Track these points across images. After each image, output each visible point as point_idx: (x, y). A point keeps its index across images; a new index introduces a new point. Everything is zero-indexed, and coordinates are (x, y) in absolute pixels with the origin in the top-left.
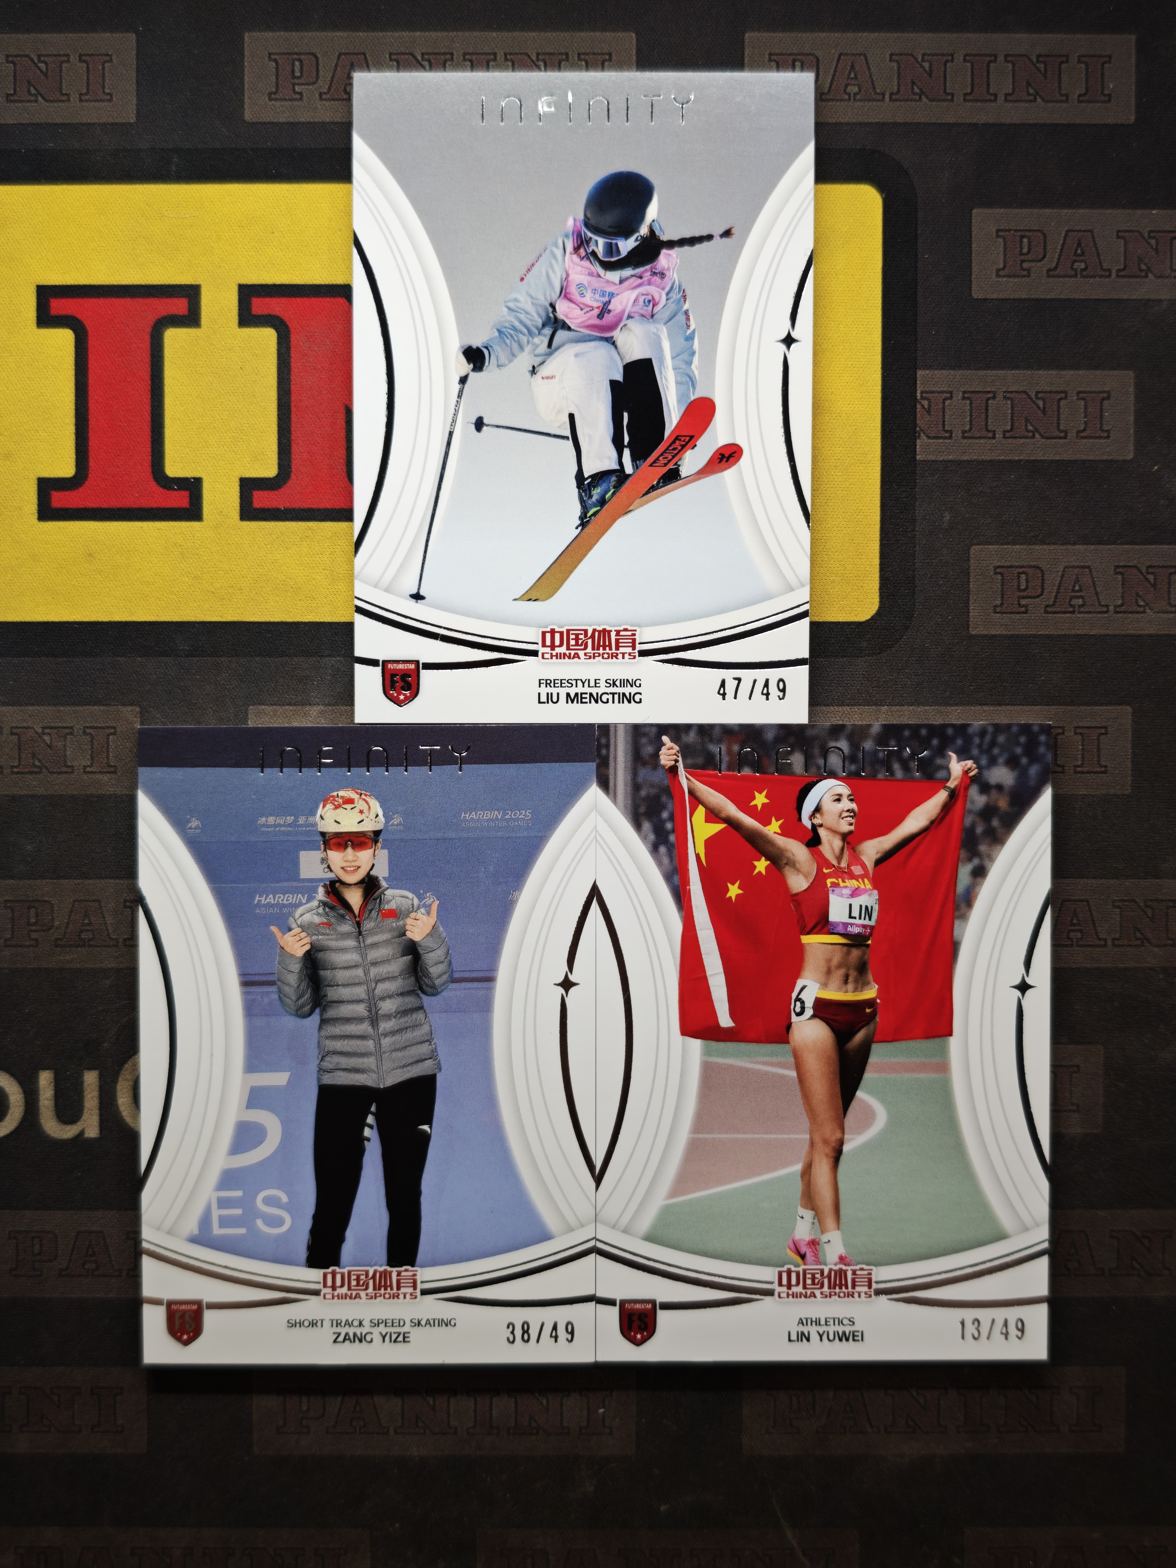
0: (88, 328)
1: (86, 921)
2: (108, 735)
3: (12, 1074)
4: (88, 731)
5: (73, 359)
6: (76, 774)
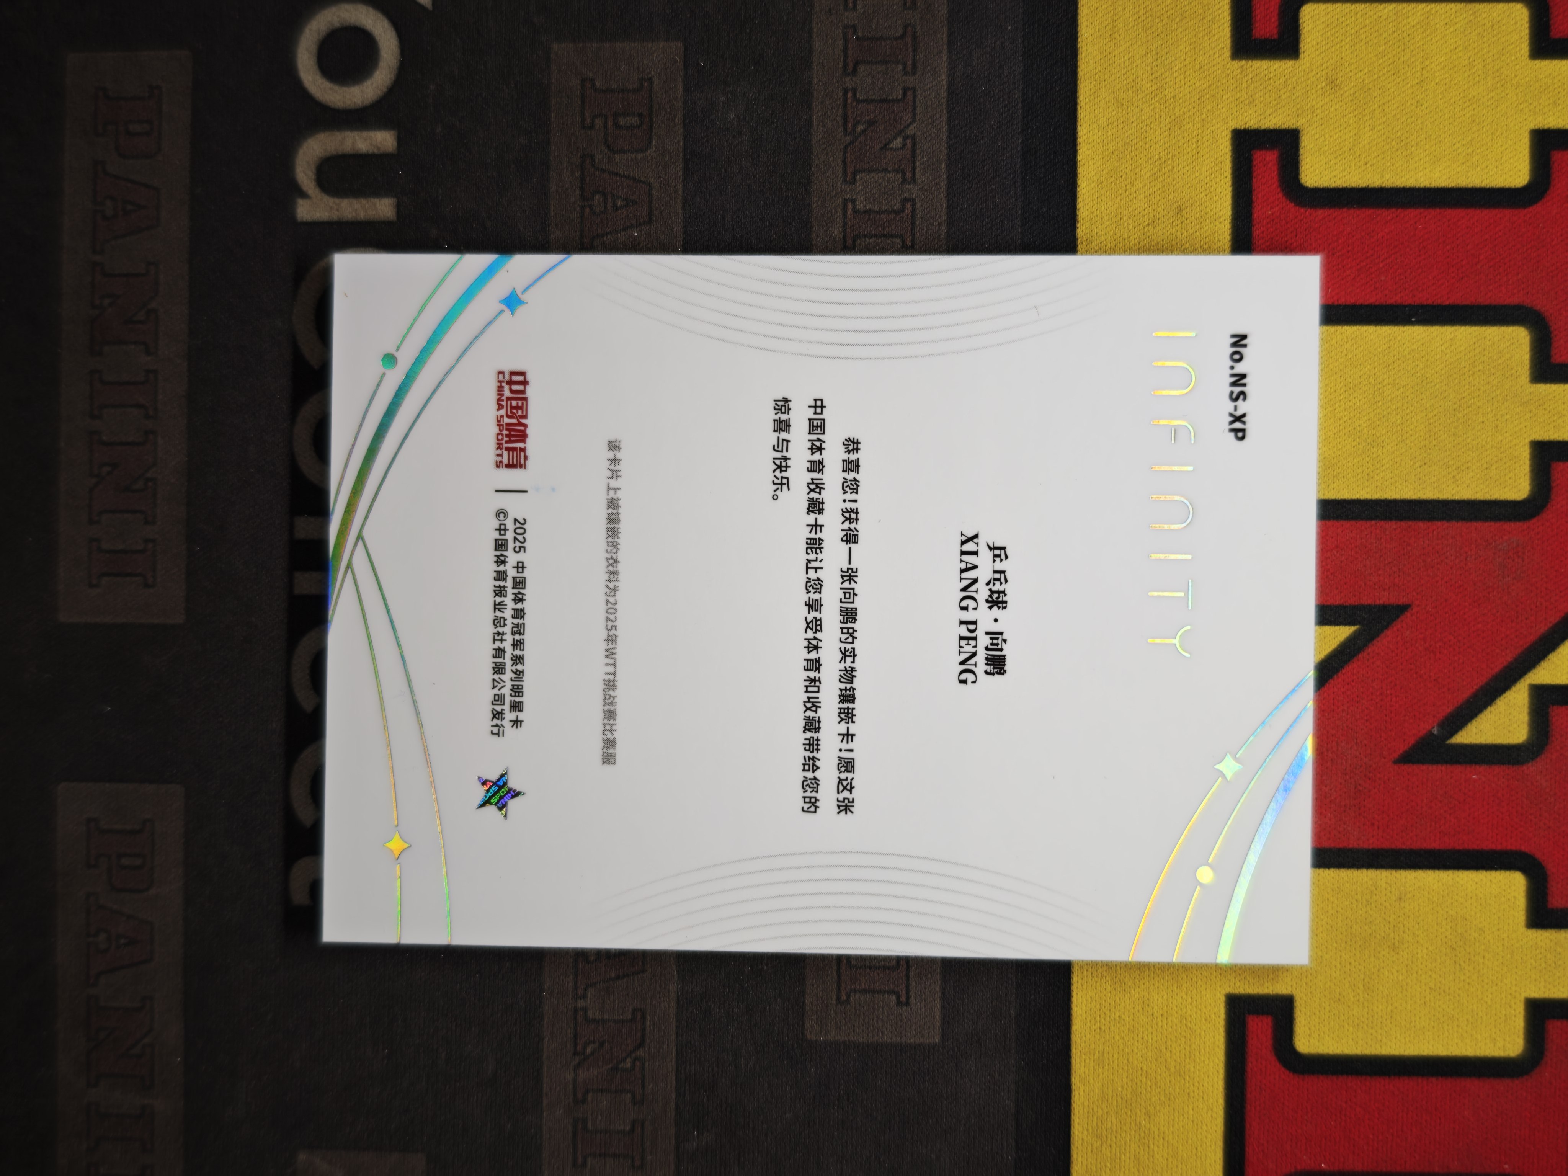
0: (1531, 209)
1: (619, 203)
2: (902, 237)
3: (391, 91)
4: (908, 205)
5: (1483, 185)
6: (843, 187)
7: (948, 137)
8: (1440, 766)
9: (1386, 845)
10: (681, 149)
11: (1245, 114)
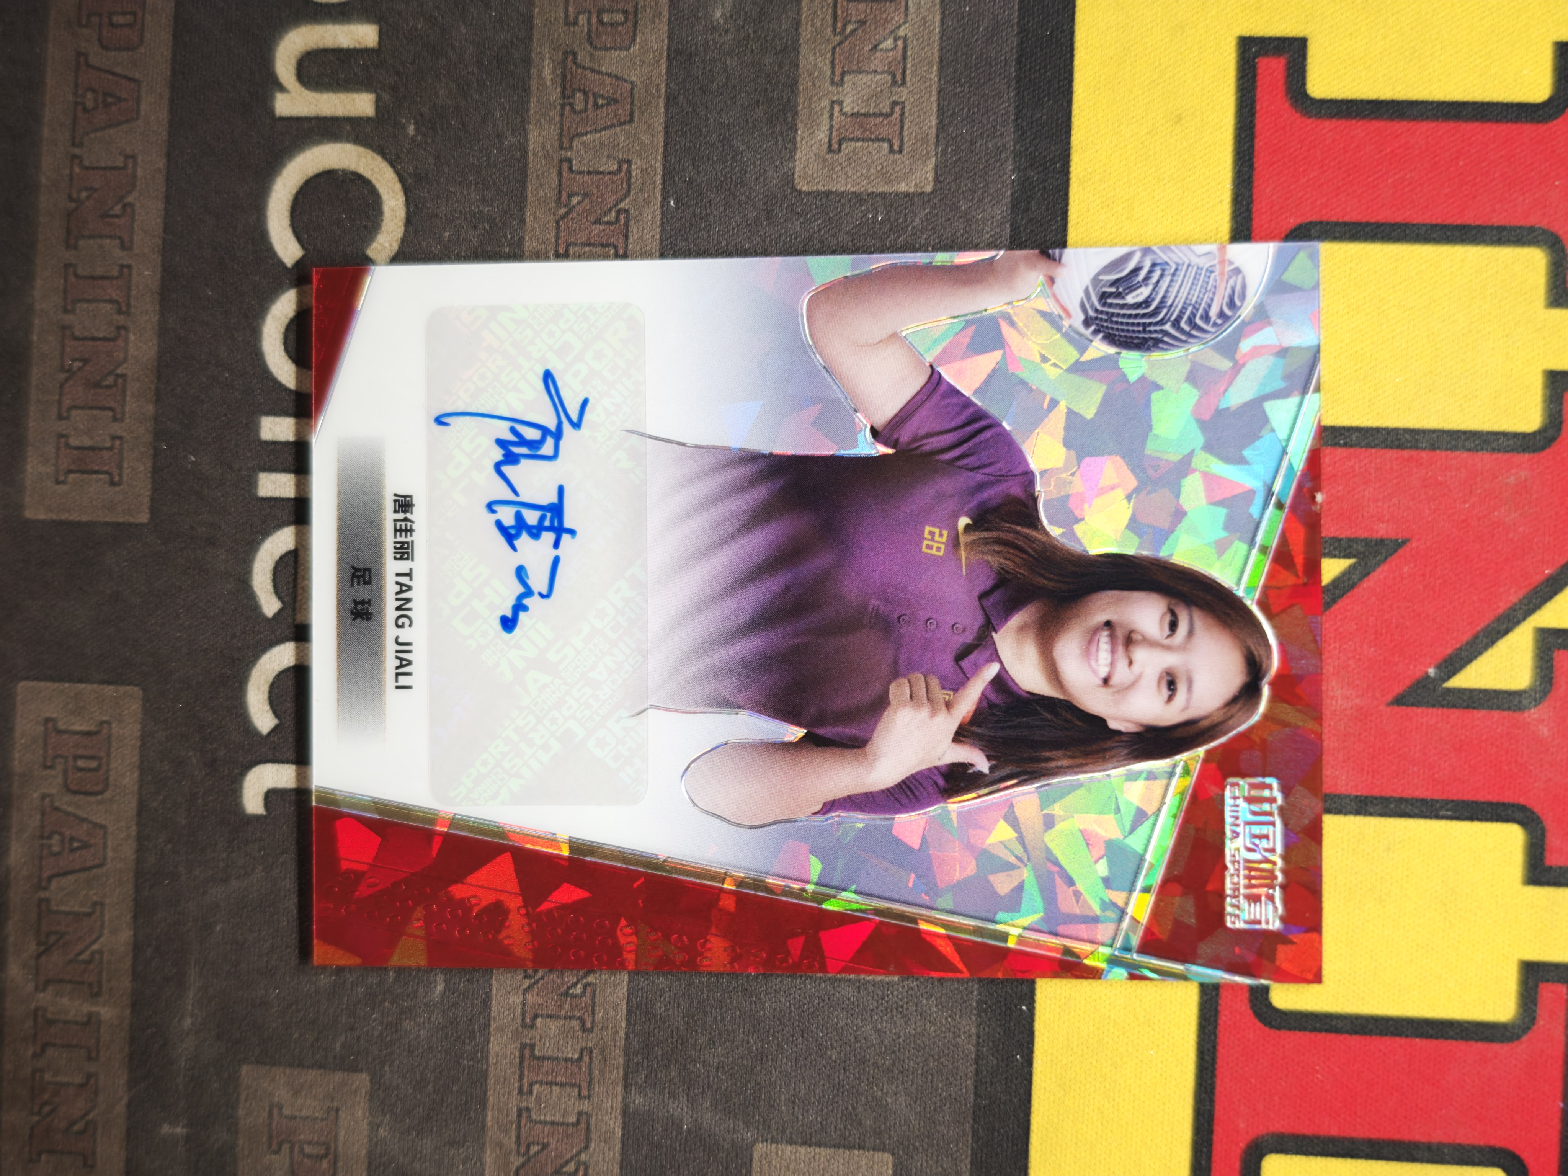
0: (1551, 124)
1: (600, 102)
2: (890, 142)
4: (897, 109)
5: (1501, 99)
6: (830, 89)
7: (941, 38)
8: (1435, 710)
9: (1376, 793)
10: (665, 48)
11: (1251, 21)
